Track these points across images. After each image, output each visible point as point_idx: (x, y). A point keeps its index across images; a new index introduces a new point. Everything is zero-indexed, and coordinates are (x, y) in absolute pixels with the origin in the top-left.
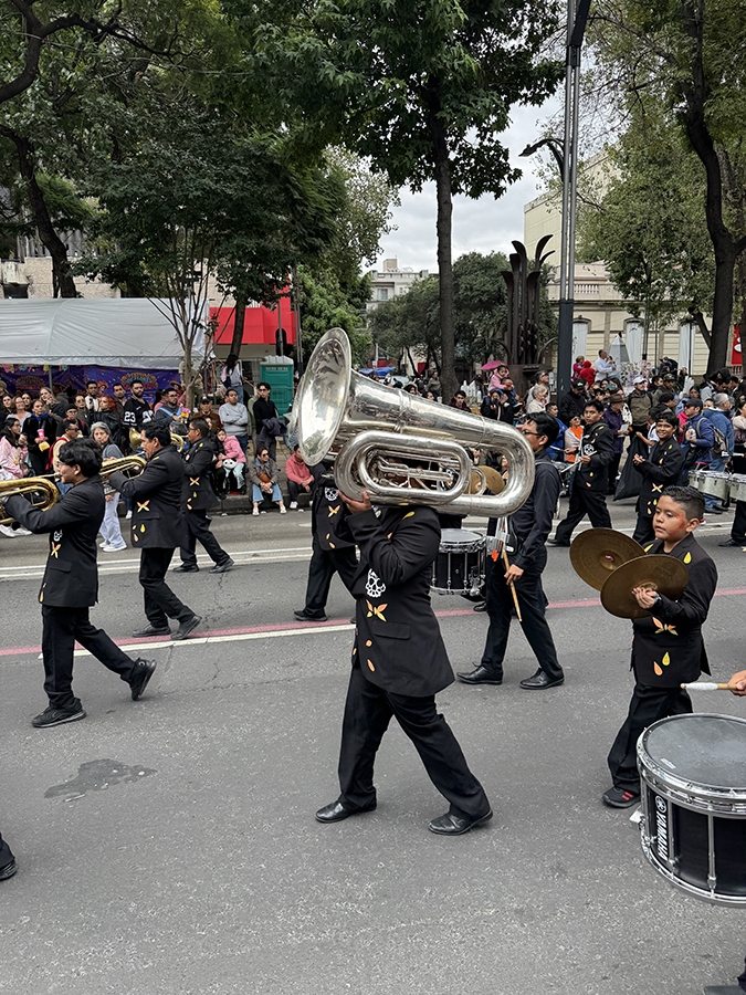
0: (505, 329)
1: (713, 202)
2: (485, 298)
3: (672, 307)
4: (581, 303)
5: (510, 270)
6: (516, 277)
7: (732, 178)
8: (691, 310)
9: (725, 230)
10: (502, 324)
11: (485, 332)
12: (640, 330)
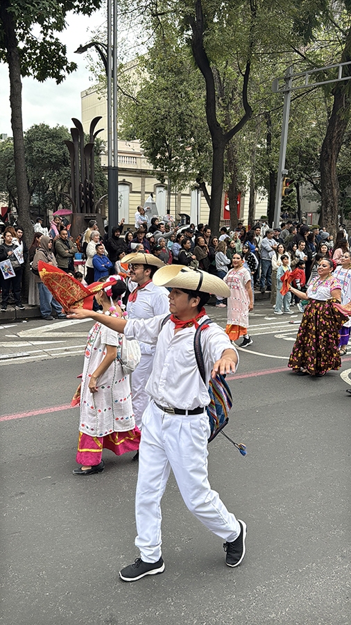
0: (70, 186)
1: (210, 105)
2: (53, 160)
3: (186, 177)
4: (124, 170)
5: (71, 140)
6: (76, 146)
7: (222, 89)
8: (198, 180)
9: (218, 125)
10: (68, 182)
11: (55, 186)
12: (165, 192)
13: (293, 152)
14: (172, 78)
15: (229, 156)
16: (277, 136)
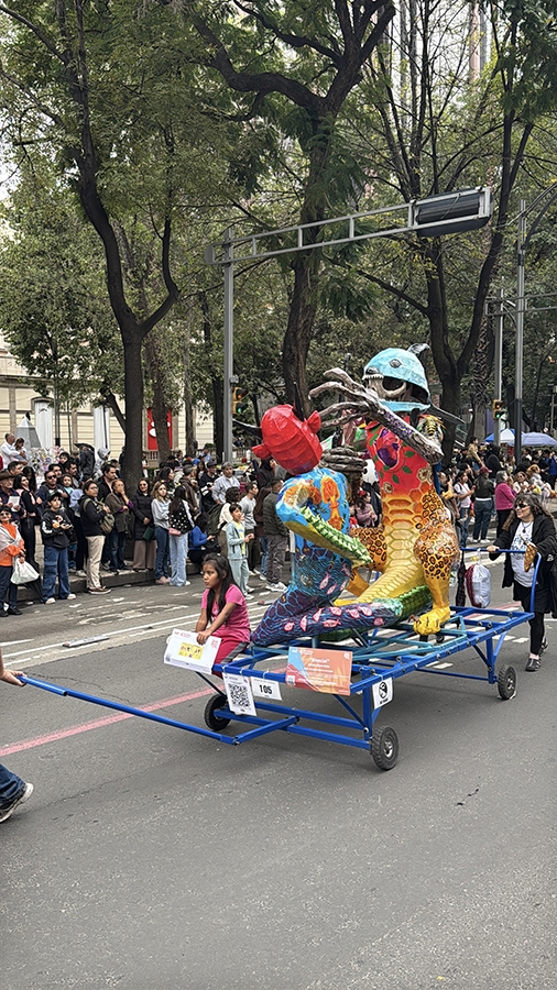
1: (114, 278)
3: (83, 386)
7: (130, 257)
8: (102, 391)
9: (129, 310)
12: (50, 412)
13: (244, 350)
14: (50, 237)
15: (149, 356)
16: (219, 327)
